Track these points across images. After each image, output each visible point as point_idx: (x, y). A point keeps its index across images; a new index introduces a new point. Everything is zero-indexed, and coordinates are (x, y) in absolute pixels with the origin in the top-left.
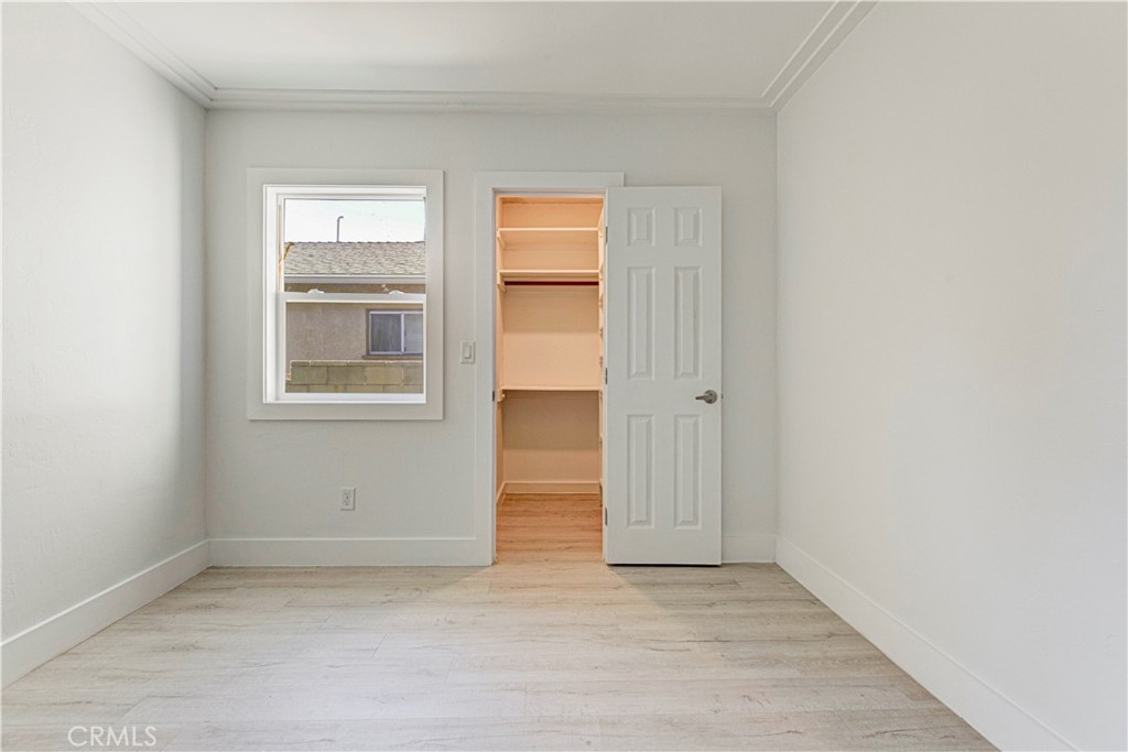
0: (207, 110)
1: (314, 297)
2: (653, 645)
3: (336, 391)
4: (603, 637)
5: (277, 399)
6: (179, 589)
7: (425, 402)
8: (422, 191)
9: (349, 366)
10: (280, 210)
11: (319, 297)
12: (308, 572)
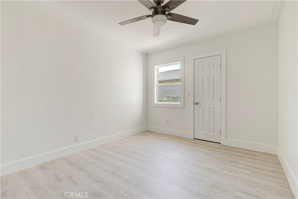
0: (147, 55)
1: (163, 84)
2: (217, 159)
3: (175, 102)
4: (207, 154)
5: (157, 103)
6: (142, 132)
7: (180, 104)
8: (180, 62)
9: (177, 97)
10: (158, 69)
11: (164, 84)
12: (160, 134)
